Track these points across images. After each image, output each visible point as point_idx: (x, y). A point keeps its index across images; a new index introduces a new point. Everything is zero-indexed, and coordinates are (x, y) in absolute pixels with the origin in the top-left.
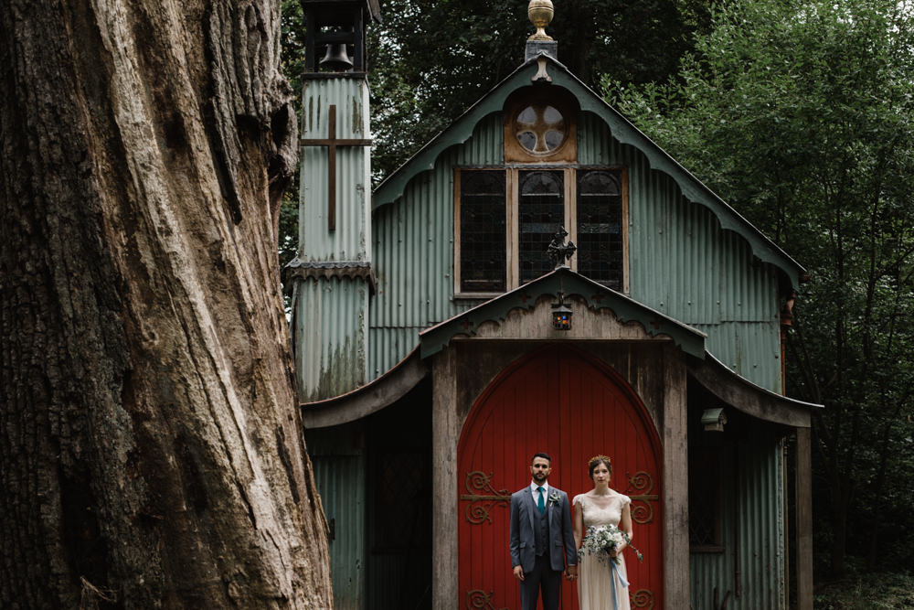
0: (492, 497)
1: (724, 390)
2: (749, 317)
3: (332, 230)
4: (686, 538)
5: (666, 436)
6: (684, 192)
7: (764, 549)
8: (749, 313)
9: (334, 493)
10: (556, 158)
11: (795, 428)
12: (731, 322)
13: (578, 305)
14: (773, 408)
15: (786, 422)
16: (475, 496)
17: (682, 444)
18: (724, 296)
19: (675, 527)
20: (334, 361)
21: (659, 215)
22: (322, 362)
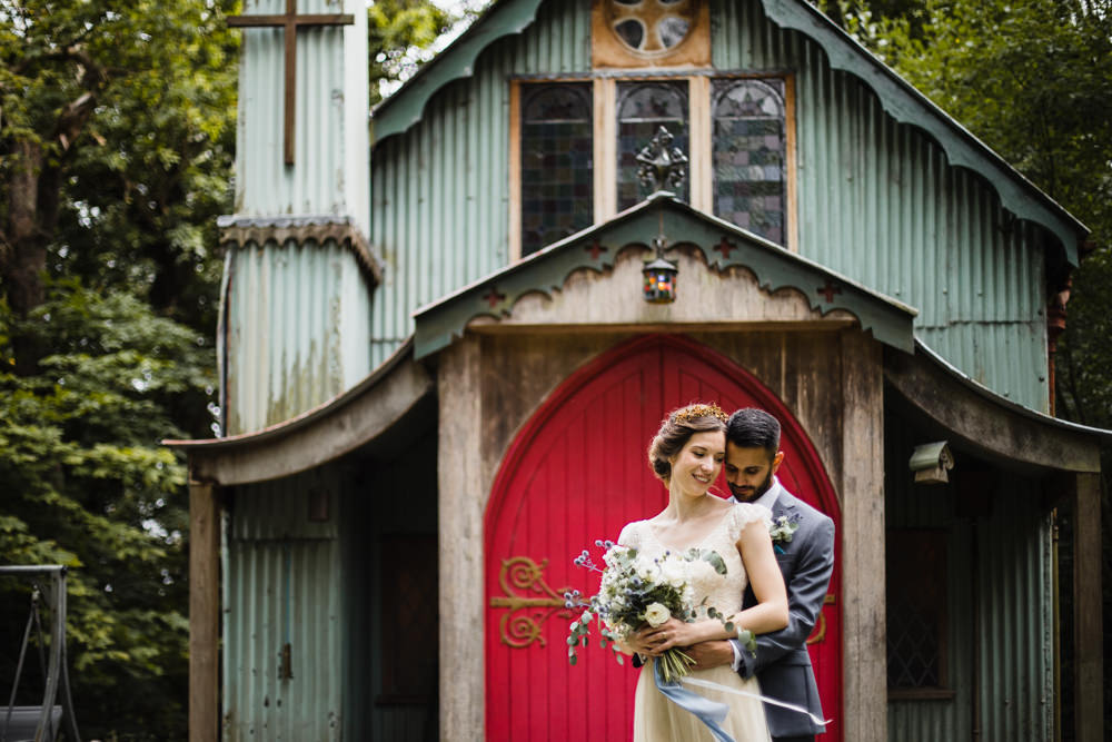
0: (545, 601)
1: (948, 410)
2: (996, 314)
3: (289, 164)
4: (881, 665)
5: (846, 490)
6: (887, 106)
7: (1020, 693)
8: (996, 309)
9: (292, 603)
10: (677, 59)
11: (1073, 474)
12: (967, 323)
13: (691, 263)
14: (1034, 439)
15: (1057, 464)
16: (517, 601)
17: (874, 505)
18: (954, 281)
19: (863, 647)
20: (290, 382)
21: (847, 149)
22: (271, 384)
